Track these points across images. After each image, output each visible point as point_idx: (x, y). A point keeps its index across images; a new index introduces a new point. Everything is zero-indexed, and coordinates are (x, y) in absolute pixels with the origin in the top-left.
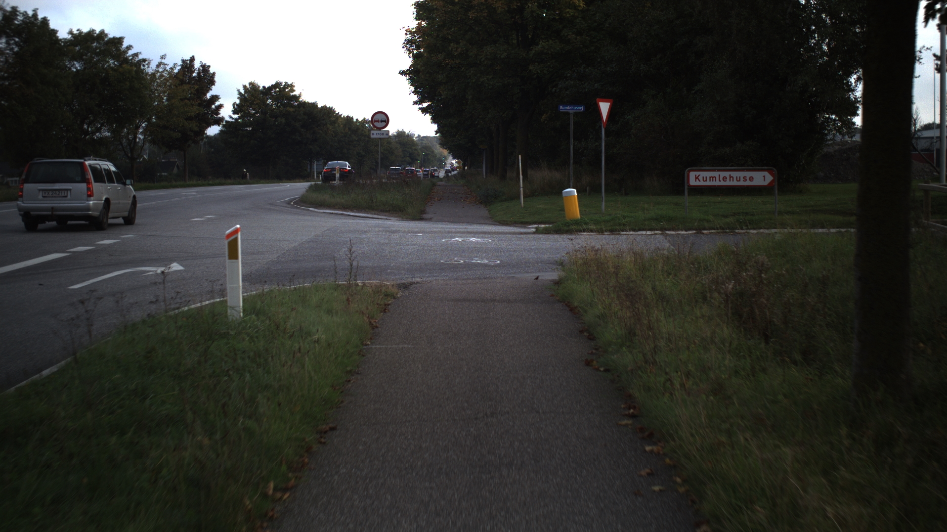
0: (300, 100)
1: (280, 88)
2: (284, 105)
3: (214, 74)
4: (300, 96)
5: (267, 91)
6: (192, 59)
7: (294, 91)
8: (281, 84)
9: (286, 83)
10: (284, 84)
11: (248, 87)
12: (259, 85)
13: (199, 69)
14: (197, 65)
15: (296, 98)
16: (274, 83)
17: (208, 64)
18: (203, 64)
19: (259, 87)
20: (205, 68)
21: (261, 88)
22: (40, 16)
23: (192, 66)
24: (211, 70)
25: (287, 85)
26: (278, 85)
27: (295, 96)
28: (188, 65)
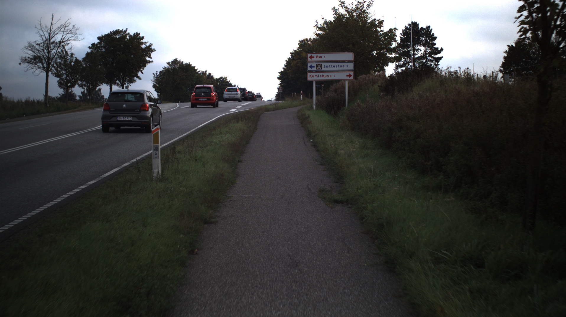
0: (230, 83)
1: (222, 79)
3: (213, 76)
4: (230, 81)
5: (218, 80)
6: (206, 72)
7: (227, 80)
8: (222, 77)
9: (224, 77)
10: (223, 77)
14: (207, 73)
15: (228, 82)
16: (220, 77)
20: (210, 74)
22: (191, 64)
23: (206, 74)
24: (212, 75)
26: (221, 78)
27: (228, 81)
28: (204, 73)
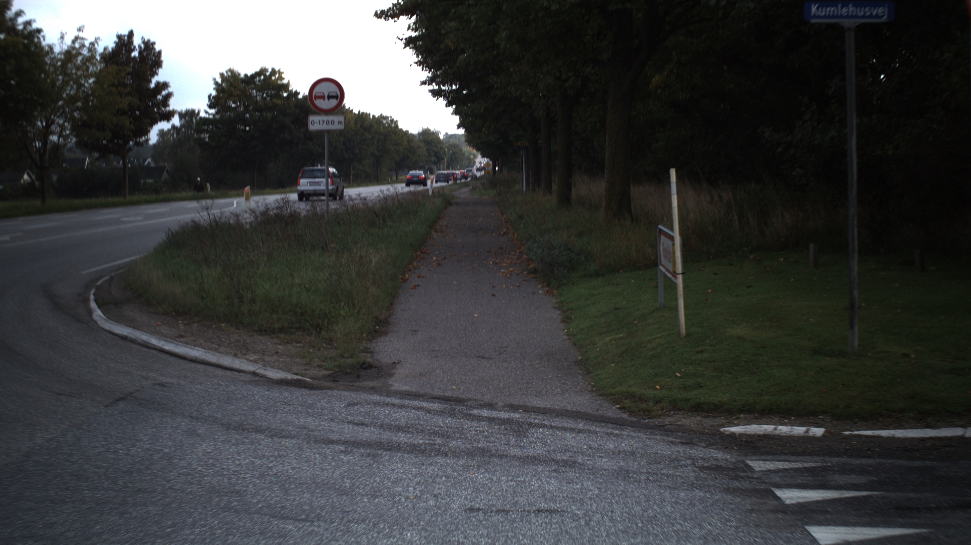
2: (272, 96)
11: (226, 75)
12: (239, 72)
13: (140, 47)
17: (152, 41)
18: (146, 40)
19: (239, 74)
21: (242, 76)
25: (274, 72)
